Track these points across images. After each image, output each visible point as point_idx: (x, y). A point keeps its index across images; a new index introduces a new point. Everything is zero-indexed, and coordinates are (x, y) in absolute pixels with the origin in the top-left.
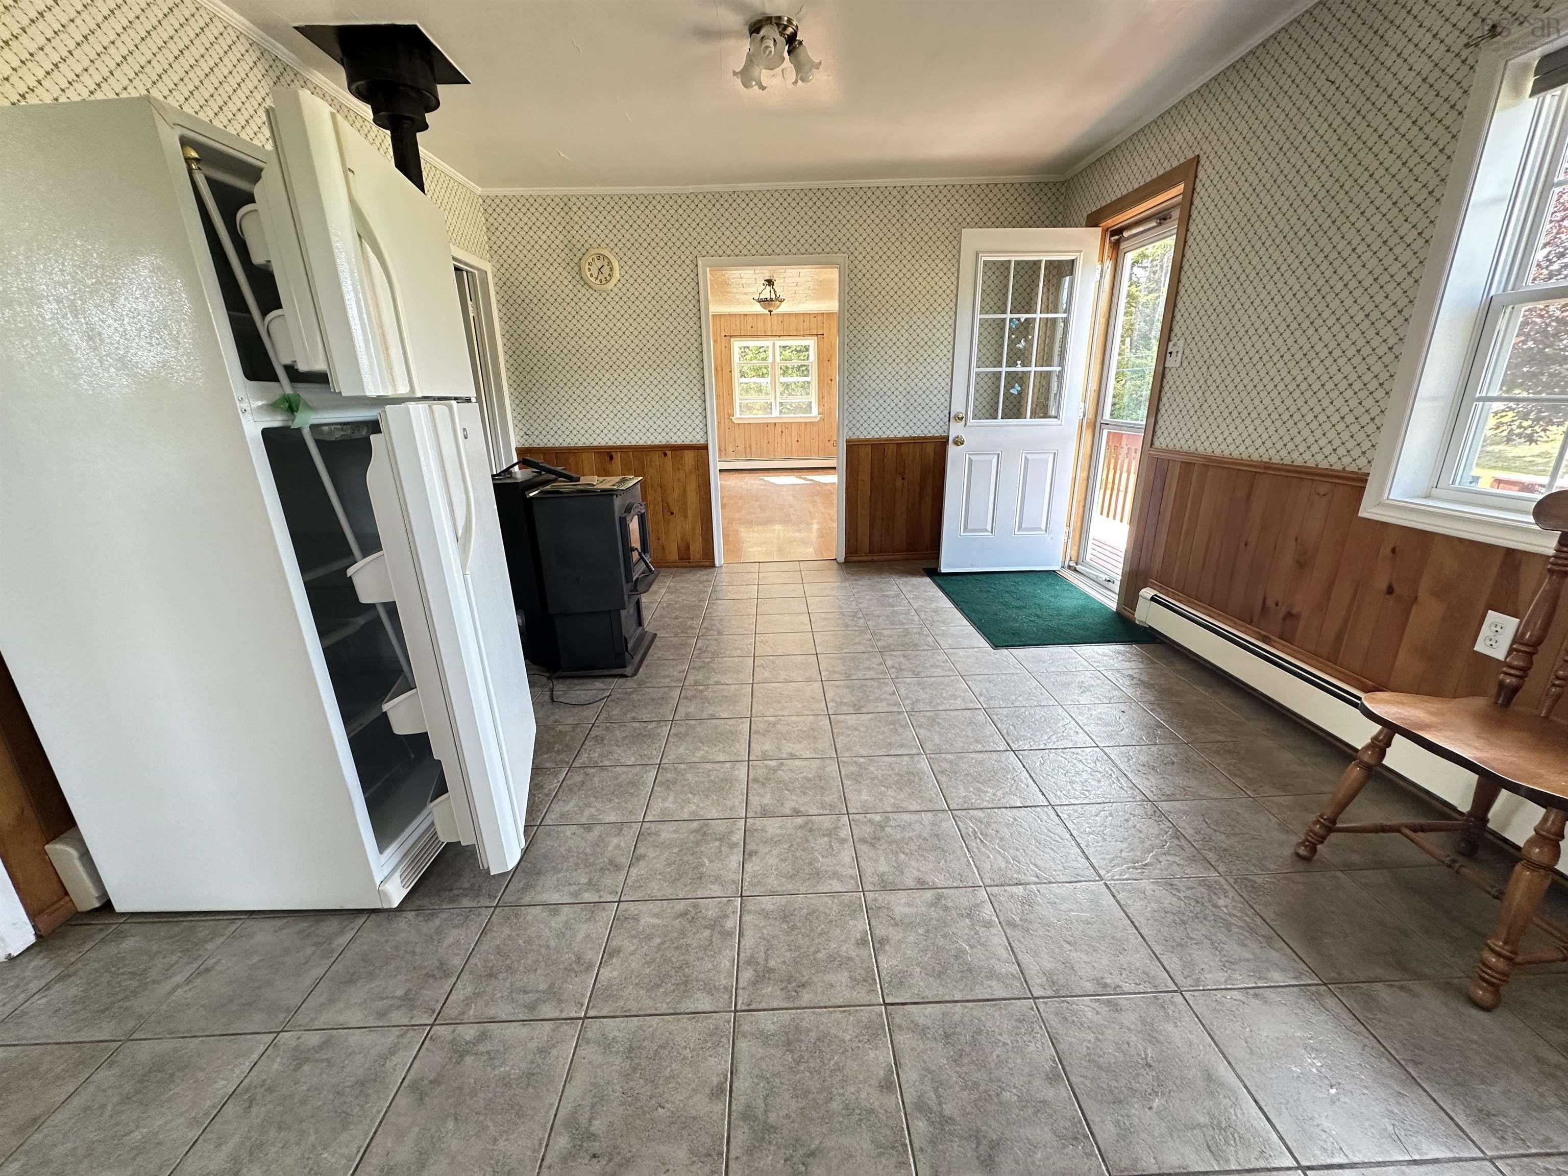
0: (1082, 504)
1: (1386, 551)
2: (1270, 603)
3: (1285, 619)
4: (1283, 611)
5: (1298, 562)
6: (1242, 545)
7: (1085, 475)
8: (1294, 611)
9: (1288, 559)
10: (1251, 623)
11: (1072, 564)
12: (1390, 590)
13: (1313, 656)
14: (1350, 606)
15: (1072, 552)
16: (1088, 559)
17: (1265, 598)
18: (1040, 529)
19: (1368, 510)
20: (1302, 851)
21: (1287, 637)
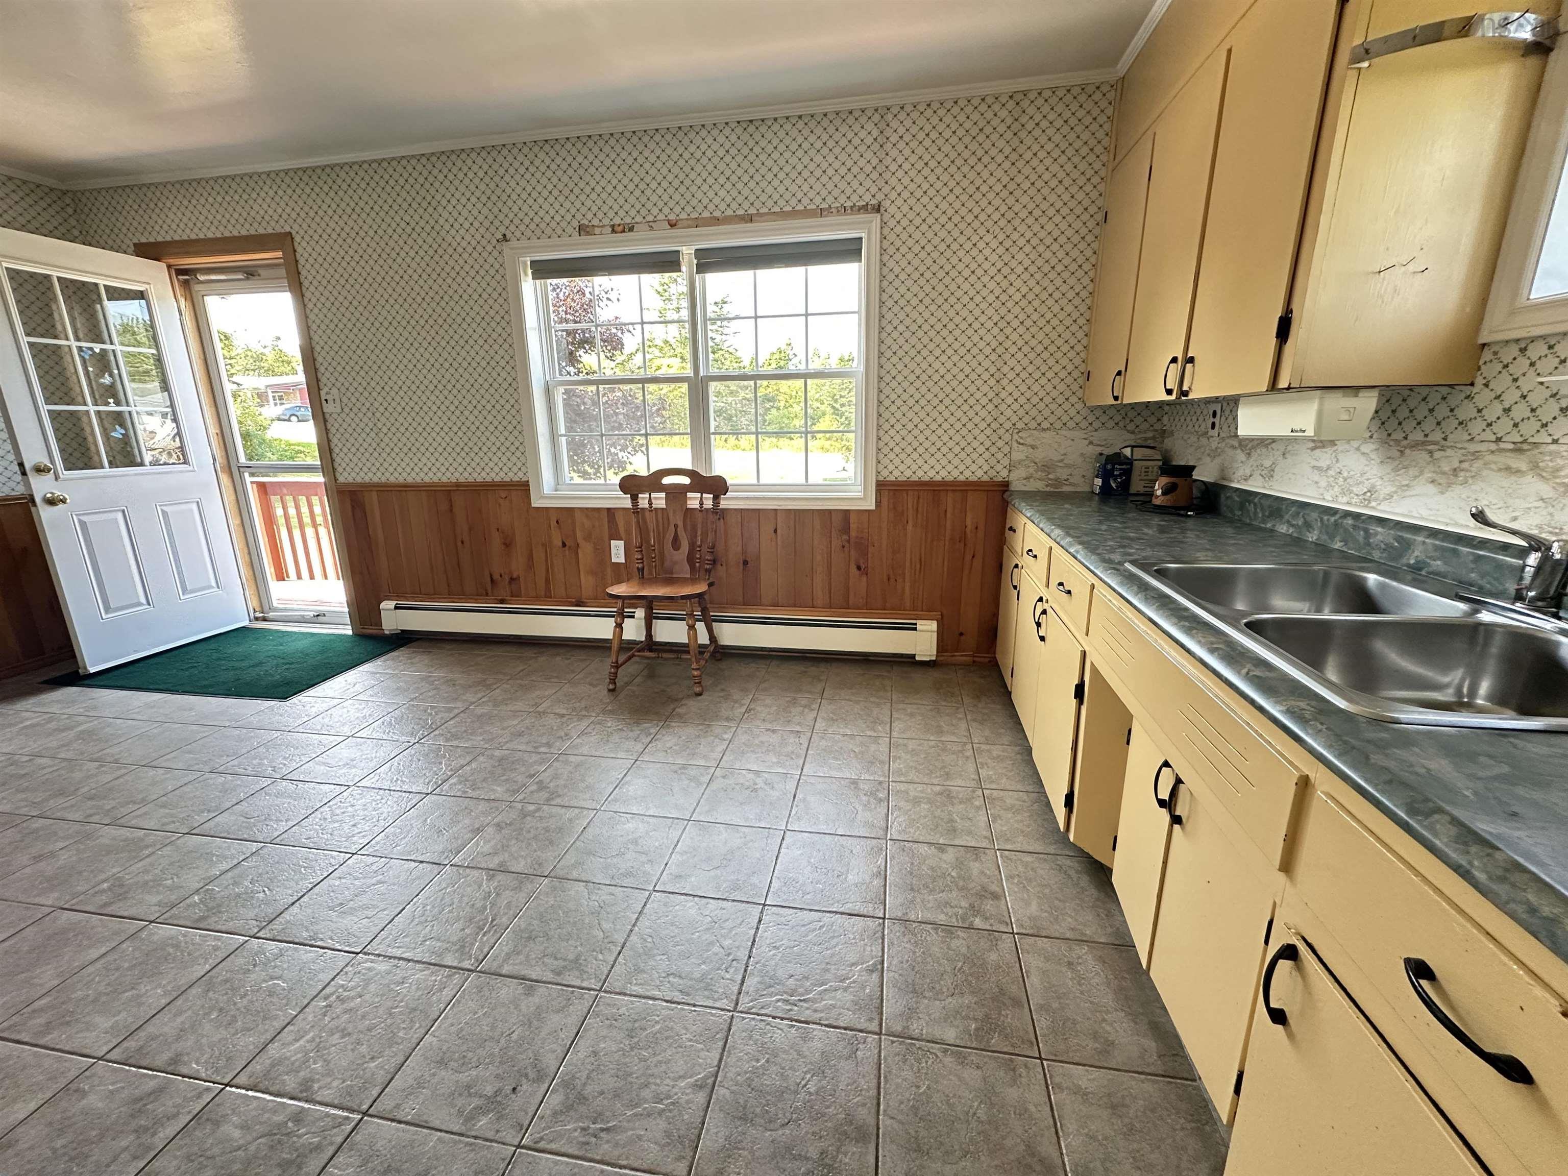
0: (246, 551)
1: (553, 523)
2: (496, 577)
3: (510, 583)
4: (507, 578)
5: (505, 544)
6: (459, 544)
7: (238, 522)
8: (515, 576)
9: (496, 542)
10: (487, 594)
11: (258, 615)
12: (564, 545)
13: (537, 599)
14: (547, 561)
15: (253, 603)
16: (275, 604)
17: (491, 576)
18: (211, 587)
19: (536, 503)
20: (611, 687)
21: (516, 595)
